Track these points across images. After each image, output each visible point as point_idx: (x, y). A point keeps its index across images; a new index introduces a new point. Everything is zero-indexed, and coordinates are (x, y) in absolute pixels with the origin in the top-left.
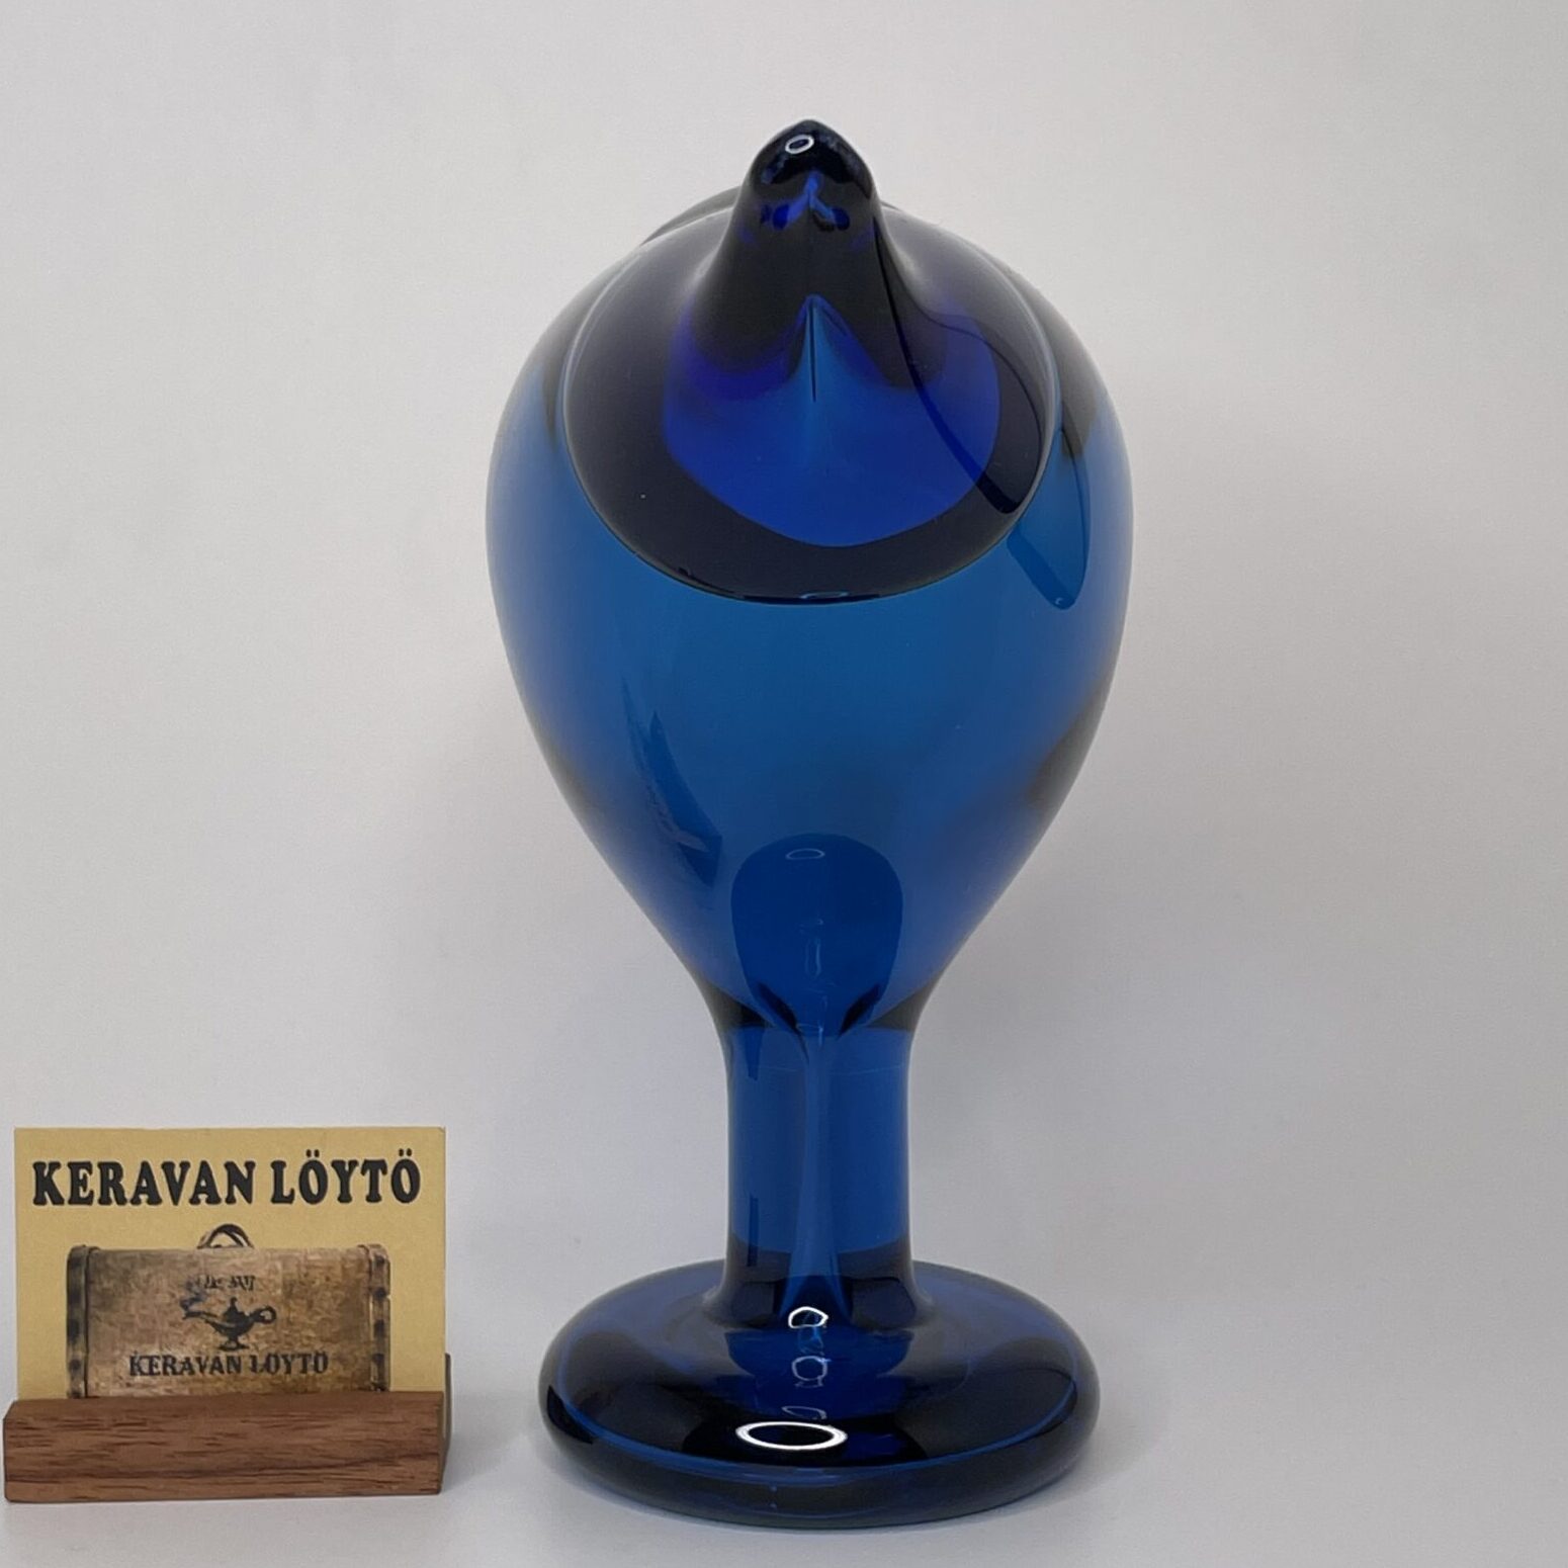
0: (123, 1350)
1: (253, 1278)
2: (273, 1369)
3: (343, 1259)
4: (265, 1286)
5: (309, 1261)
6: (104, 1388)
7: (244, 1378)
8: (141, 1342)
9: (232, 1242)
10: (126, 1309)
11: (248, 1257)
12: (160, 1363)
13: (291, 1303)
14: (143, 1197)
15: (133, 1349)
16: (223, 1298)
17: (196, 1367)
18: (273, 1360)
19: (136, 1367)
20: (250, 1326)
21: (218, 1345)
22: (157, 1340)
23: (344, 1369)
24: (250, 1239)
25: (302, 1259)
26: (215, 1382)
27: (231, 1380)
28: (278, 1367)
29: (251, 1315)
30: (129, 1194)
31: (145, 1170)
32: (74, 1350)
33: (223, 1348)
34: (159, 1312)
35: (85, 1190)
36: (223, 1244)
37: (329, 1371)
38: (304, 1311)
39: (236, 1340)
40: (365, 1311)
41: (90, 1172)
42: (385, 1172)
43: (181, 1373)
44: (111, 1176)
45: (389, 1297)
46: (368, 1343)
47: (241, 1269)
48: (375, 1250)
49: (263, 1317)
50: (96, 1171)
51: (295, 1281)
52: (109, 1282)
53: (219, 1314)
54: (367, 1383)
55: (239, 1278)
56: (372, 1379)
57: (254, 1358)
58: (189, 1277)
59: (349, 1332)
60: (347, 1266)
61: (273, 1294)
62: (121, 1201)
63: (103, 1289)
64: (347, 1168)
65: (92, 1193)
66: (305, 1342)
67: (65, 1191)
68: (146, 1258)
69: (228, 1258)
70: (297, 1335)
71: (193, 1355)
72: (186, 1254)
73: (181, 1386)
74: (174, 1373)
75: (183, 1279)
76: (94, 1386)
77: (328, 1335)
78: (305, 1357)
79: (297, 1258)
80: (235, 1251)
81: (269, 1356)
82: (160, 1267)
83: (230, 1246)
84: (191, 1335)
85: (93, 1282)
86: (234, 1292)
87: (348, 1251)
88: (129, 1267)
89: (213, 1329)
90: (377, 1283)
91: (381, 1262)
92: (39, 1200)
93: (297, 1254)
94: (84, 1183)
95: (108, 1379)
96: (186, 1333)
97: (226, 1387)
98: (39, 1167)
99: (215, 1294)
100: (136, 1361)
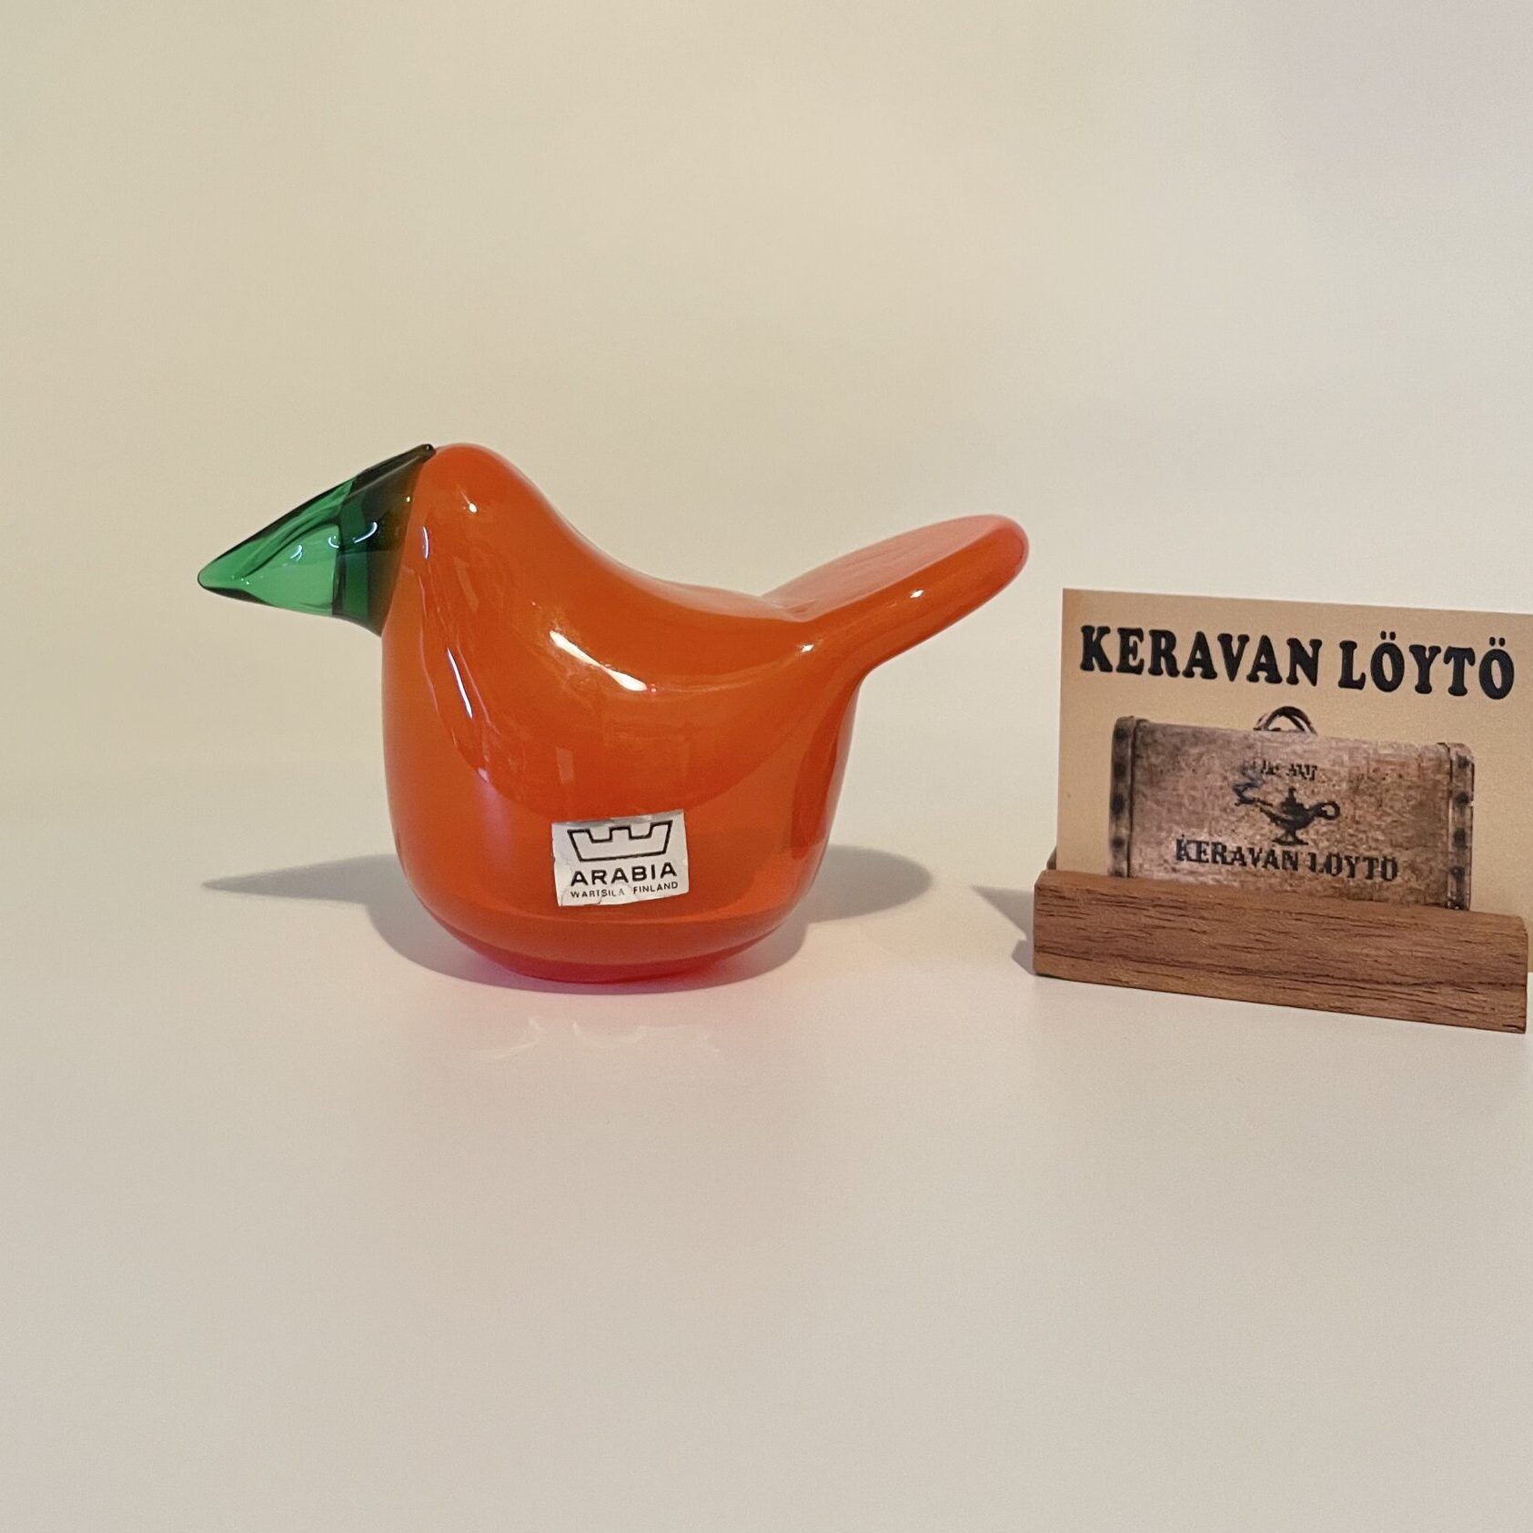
0: (1170, 831)
1: (1315, 767)
2: (1334, 871)
3: (1420, 756)
4: (1330, 780)
5: (1380, 755)
6: (1147, 870)
7: (1303, 878)
8: (1189, 825)
9: (1294, 727)
10: (1175, 790)
11: (1310, 743)
12: (1209, 850)
13: (1358, 799)
14: (1197, 670)
15: (1181, 832)
16: (1280, 788)
17: (1249, 859)
18: (1334, 860)
19: (1183, 852)
20: (1312, 820)
21: (1273, 838)
22: (1207, 824)
23: (1417, 880)
24: (1314, 725)
25: (1371, 752)
26: (1270, 877)
27: (1287, 875)
28: (1339, 869)
29: (1312, 808)
30: (1182, 665)
31: (1201, 642)
32: (1117, 825)
33: (1278, 841)
34: (1210, 794)
35: (1135, 658)
36: (1283, 729)
37: (1398, 880)
38: (1372, 810)
39: (1294, 835)
40: (1444, 818)
41: (1141, 640)
42: (1472, 663)
43: (1232, 863)
44: (1163, 645)
45: (1473, 804)
46: (1446, 853)
47: (1301, 757)
48: (1458, 749)
49: (1325, 812)
50: (1148, 639)
51: (1363, 775)
52: (1157, 758)
53: (1274, 803)
54: (1443, 899)
55: (1300, 766)
56: (1449, 895)
57: (1313, 856)
58: (1245, 761)
59: (1423, 840)
60: (1424, 765)
61: (1337, 788)
62: (1173, 672)
63: (1151, 765)
64: (1427, 654)
65: (1142, 661)
66: (1373, 845)
67: (1114, 658)
68: (1198, 736)
69: (1287, 744)
70: (1362, 836)
71: (1245, 846)
72: (1241, 735)
73: (1230, 877)
74: (1224, 862)
75: (1238, 763)
76: (1137, 867)
77: (1400, 840)
78: (1371, 861)
79: (1365, 751)
80: (1296, 736)
81: (1329, 857)
82: (1212, 747)
83: (1290, 731)
84: (1243, 824)
85: (1139, 757)
86: (1293, 781)
87: (1426, 747)
88: (1179, 744)
89: (1268, 820)
90: (1459, 786)
91: (1464, 763)
92: (1087, 666)
93: (1366, 746)
94: (1134, 651)
95: (1152, 860)
96: (1240, 819)
97: (1281, 885)
98: (1087, 631)
99: (1272, 780)
100: (1183, 845)
